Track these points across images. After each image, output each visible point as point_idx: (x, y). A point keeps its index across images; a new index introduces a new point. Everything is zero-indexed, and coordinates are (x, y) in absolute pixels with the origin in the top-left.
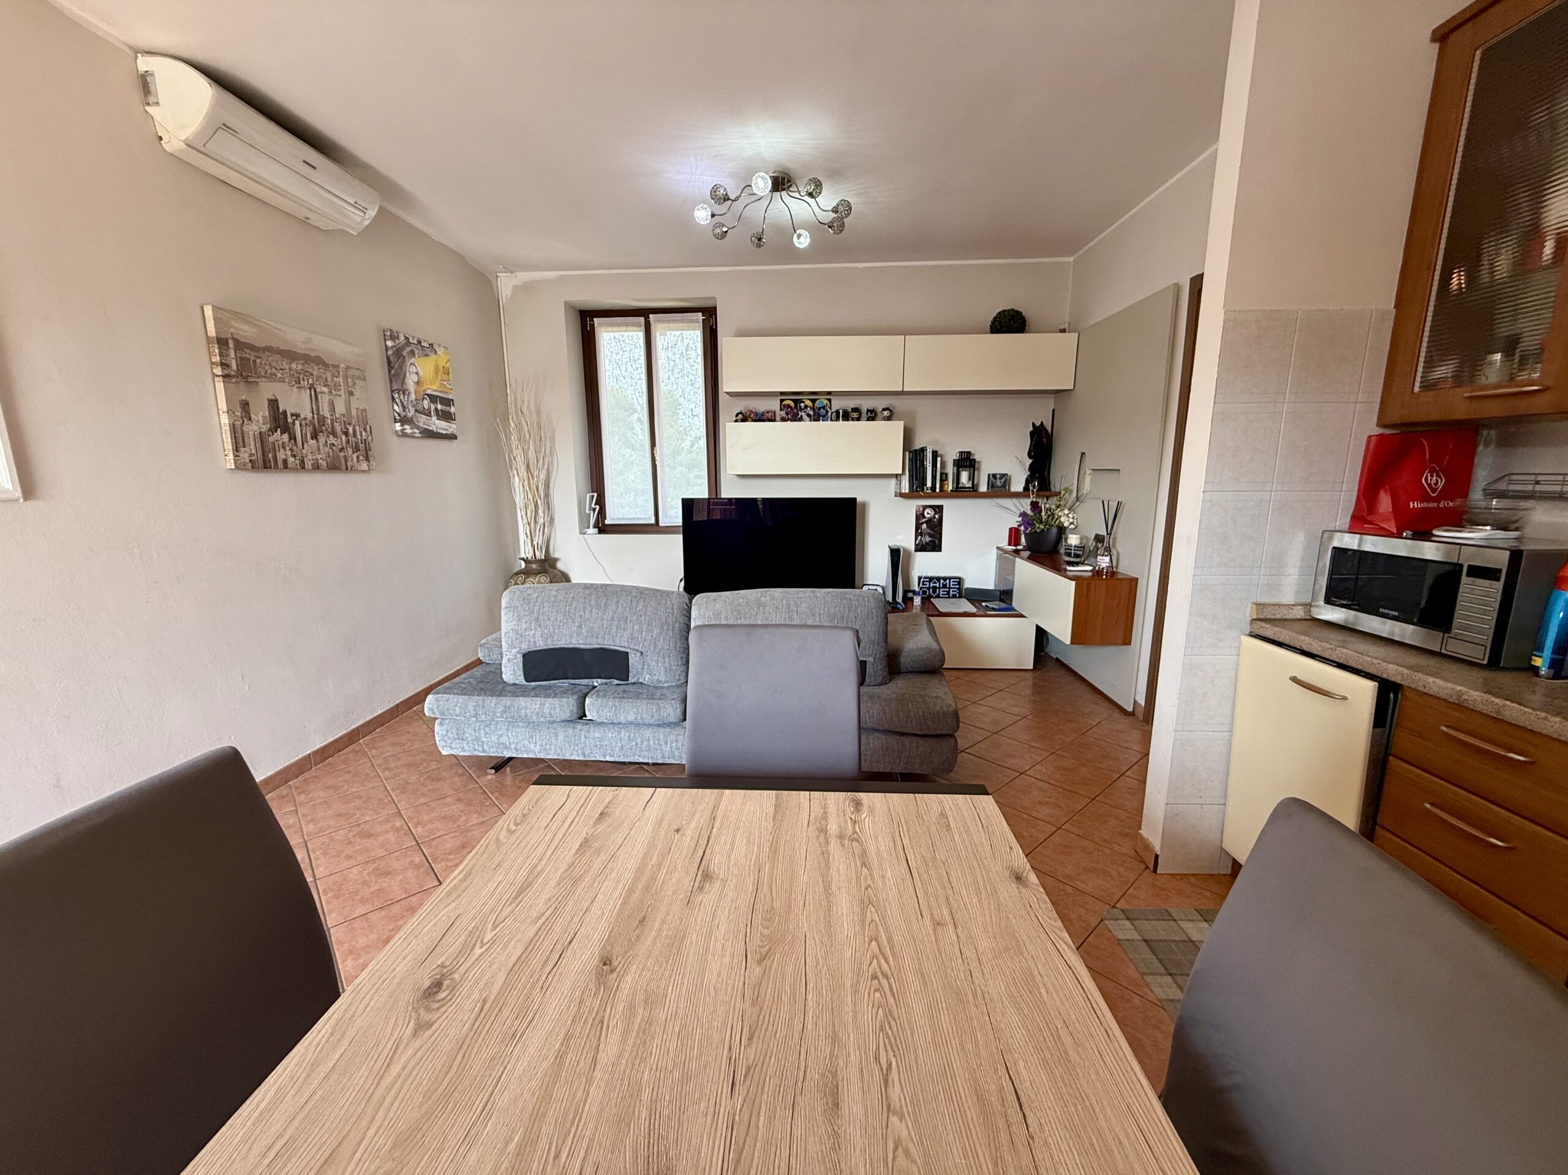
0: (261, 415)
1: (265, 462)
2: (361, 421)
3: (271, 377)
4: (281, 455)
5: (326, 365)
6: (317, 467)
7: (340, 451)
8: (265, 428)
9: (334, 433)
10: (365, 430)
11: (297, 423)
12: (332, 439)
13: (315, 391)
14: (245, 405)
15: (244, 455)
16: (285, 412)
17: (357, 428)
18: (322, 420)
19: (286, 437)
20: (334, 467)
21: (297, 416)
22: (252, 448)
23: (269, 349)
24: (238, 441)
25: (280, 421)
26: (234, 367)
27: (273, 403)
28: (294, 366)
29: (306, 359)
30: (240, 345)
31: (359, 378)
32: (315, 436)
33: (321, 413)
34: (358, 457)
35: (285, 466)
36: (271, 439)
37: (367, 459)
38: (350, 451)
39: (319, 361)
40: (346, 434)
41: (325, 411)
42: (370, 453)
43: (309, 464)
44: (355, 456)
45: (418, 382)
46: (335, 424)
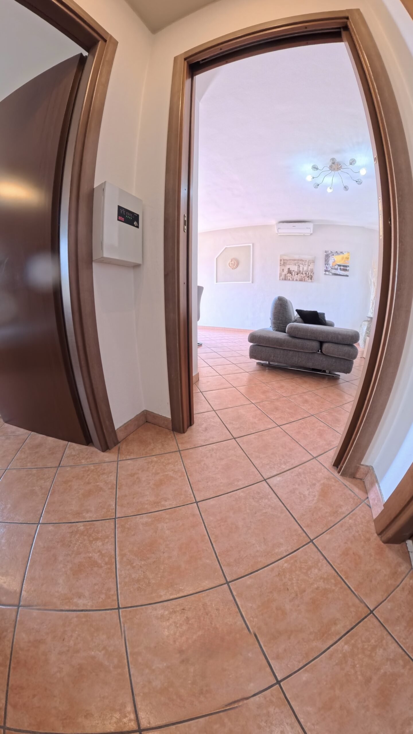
0: (286, 271)
1: (285, 279)
2: (311, 272)
3: (289, 264)
4: (289, 278)
5: (303, 261)
6: (297, 280)
7: (304, 277)
8: (286, 273)
9: (302, 274)
10: (312, 273)
11: (294, 272)
12: (302, 275)
13: (299, 266)
14: (283, 270)
15: (281, 278)
16: (291, 270)
17: (310, 273)
18: (300, 271)
19: (290, 275)
20: (301, 280)
21: (294, 271)
22: (283, 277)
23: (290, 260)
24: (281, 275)
25: (290, 272)
26: (282, 264)
27: (289, 269)
28: (295, 262)
29: (298, 260)
30: (284, 260)
31: (312, 262)
32: (297, 274)
33: (300, 270)
34: (308, 279)
35: (289, 280)
36: (287, 275)
37: (311, 279)
38: (306, 277)
39: (302, 260)
40: (306, 274)
41: (301, 269)
42: (312, 278)
43: (295, 279)
44: (307, 279)
45: (334, 262)
46: (303, 272)
